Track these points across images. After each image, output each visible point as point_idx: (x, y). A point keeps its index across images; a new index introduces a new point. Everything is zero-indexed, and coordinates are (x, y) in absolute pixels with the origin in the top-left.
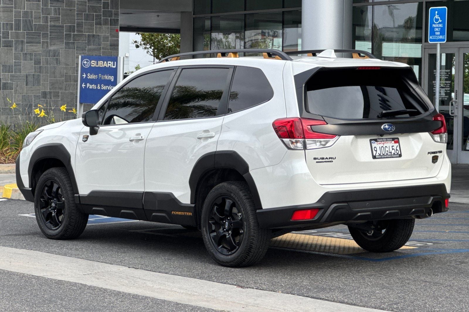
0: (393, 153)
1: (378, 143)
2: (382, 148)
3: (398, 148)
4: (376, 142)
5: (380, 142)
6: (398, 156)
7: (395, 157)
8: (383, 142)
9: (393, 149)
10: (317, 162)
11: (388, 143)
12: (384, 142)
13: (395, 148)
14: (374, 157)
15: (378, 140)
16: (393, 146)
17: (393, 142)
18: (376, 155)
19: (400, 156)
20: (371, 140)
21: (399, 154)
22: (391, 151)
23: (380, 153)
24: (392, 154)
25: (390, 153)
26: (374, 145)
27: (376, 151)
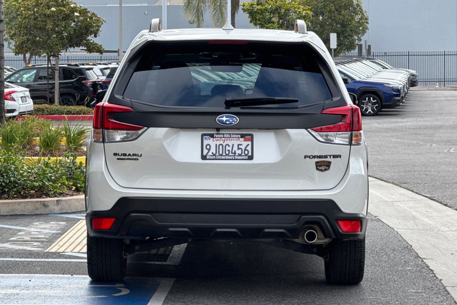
0: (239, 154)
1: (215, 139)
2: (221, 147)
3: (249, 148)
4: (212, 139)
5: (219, 139)
6: (246, 157)
7: (240, 159)
8: (224, 139)
9: (239, 149)
10: (118, 159)
11: (232, 140)
12: (226, 139)
13: (243, 147)
14: (204, 157)
15: (215, 135)
16: (241, 145)
17: (242, 139)
18: (208, 154)
19: (251, 158)
20: (203, 135)
21: (249, 156)
22: (235, 151)
23: (214, 153)
24: (237, 154)
25: (232, 153)
26: (206, 142)
27: (209, 150)
